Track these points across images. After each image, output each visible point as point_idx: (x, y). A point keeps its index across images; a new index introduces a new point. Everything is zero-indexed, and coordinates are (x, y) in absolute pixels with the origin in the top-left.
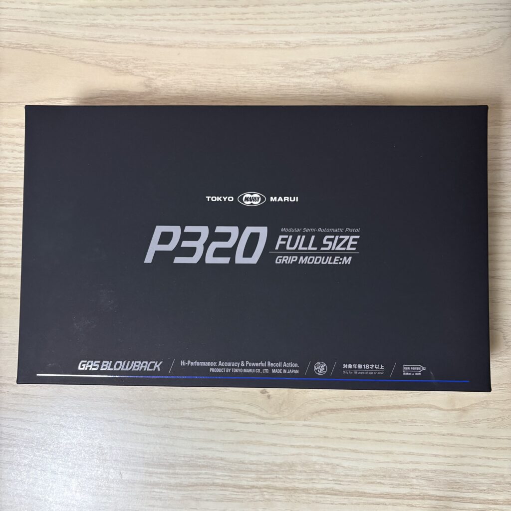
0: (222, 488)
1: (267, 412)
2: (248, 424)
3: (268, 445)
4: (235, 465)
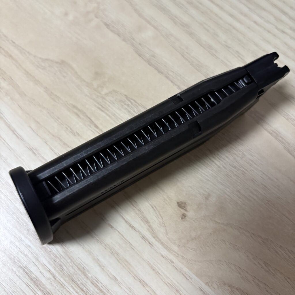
0: (29, 283)
1: (167, 233)
2: (130, 229)
3: (136, 277)
4: (72, 267)
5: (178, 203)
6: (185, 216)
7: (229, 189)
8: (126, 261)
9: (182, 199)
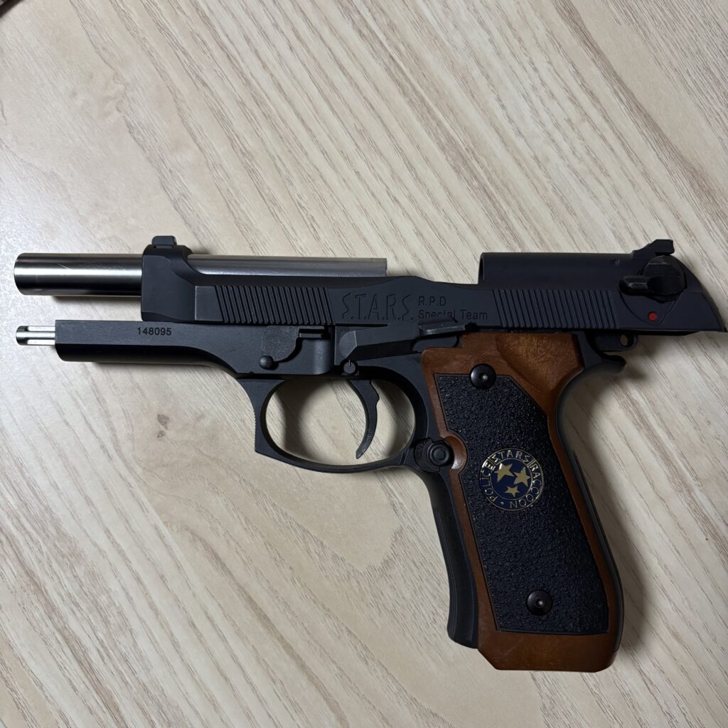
5: (159, 416)
6: (163, 435)
7: (232, 414)
8: (75, 469)
9: (165, 412)
